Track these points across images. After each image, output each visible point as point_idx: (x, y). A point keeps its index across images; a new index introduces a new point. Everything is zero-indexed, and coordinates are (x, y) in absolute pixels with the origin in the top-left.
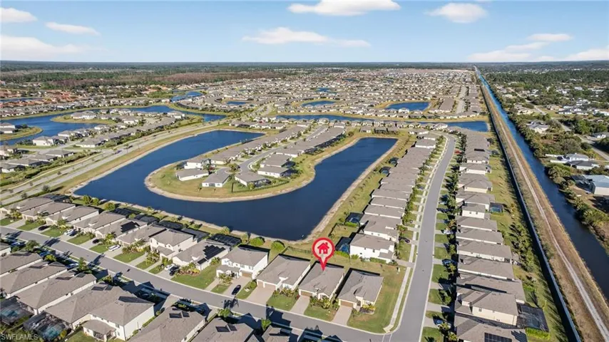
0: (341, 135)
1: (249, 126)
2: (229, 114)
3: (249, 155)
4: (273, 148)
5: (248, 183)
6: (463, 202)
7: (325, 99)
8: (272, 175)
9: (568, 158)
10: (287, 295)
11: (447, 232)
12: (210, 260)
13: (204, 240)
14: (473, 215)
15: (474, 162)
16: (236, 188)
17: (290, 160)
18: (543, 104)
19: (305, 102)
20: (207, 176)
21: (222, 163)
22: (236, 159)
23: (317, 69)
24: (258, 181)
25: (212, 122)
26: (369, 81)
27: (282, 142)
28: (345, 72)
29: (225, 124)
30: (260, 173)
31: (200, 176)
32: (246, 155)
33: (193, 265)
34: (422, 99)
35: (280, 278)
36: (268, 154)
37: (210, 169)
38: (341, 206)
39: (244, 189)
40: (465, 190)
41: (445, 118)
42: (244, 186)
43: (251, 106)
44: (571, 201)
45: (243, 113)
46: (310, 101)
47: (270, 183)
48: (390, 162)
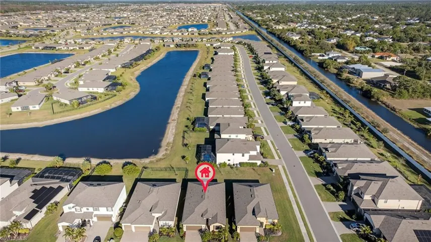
0: (150, 50)
1: (55, 48)
2: (30, 39)
3: (63, 74)
4: (87, 65)
5: (71, 101)
6: (287, 94)
7: (121, 25)
8: (95, 90)
9: (328, 55)
10: (168, 235)
11: (290, 123)
12: (44, 209)
13: (29, 181)
14: (302, 104)
15: (271, 62)
16: (57, 108)
17: (110, 74)
18: (284, 23)
19: (105, 27)
20: (16, 100)
21: (33, 84)
22: (49, 79)
23: (106, 4)
24: (81, 98)
25: (11, 46)
26: (153, 11)
27: (94, 59)
28: (130, 6)
29: (27, 47)
30: (80, 89)
31: (6, 100)
32: (59, 74)
33: (16, 224)
34: (201, 22)
35: (153, 214)
36: (84, 70)
37: (19, 92)
38: (179, 112)
39: (67, 108)
40: (280, 84)
41: (226, 33)
42: (66, 104)
43: (53, 31)
44: (351, 85)
45: (45, 38)
46: (109, 26)
47: (95, 98)
48: (203, 68)
